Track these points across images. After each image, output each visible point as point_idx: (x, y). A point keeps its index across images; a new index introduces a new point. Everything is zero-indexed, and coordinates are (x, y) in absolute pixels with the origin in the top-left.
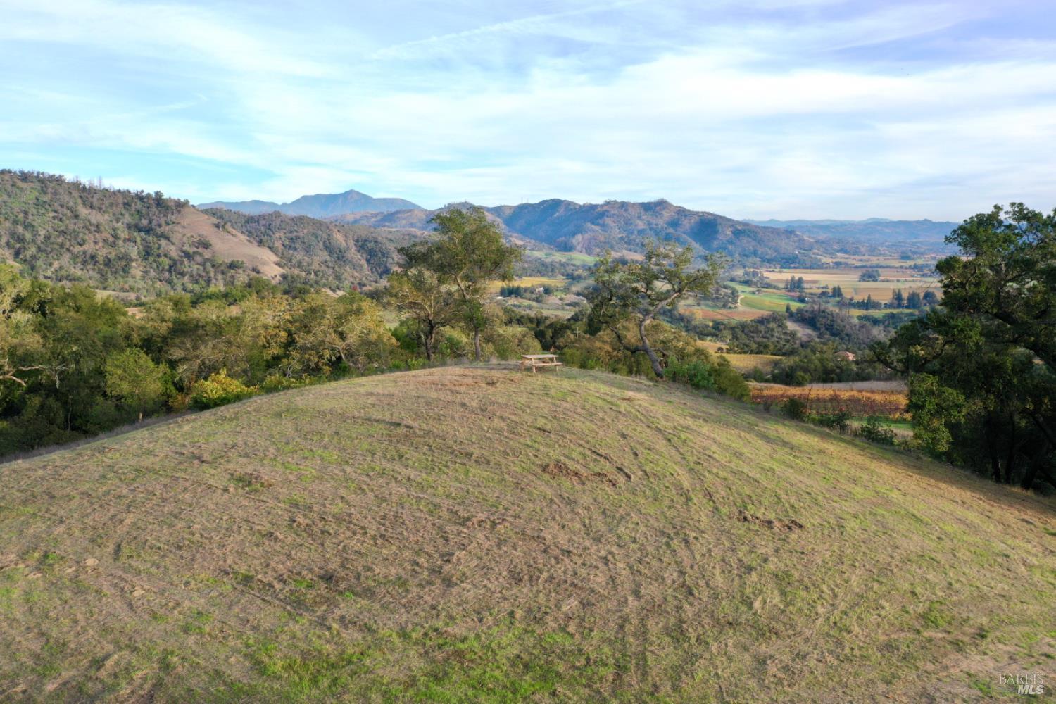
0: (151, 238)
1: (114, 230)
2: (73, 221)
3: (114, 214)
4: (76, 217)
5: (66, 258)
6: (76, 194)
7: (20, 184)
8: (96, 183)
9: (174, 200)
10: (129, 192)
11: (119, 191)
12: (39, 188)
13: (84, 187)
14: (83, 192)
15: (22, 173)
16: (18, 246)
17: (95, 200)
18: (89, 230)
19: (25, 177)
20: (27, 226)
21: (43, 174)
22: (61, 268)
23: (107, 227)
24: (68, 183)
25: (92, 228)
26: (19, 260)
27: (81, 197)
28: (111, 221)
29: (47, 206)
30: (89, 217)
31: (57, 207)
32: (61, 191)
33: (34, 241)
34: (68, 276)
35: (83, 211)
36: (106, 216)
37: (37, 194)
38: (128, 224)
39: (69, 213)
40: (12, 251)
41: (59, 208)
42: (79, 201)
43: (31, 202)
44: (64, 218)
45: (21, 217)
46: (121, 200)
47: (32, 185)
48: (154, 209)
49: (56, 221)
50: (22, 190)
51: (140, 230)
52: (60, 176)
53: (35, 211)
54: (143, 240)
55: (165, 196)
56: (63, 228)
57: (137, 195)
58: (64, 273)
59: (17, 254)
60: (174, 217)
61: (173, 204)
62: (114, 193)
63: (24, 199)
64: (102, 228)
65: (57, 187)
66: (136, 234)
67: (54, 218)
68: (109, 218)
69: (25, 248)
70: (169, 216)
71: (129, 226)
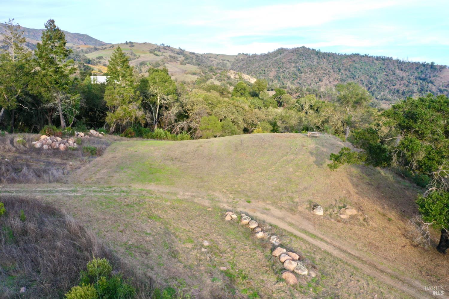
0: (424, 83)
1: (409, 79)
2: (392, 76)
3: (411, 73)
4: (394, 74)
5: (387, 91)
6: (396, 65)
7: (375, 61)
8: (405, 60)
9: (439, 66)
10: (419, 63)
11: (415, 63)
12: (382, 63)
13: (400, 62)
14: (399, 63)
15: (377, 57)
16: (370, 86)
17: (404, 66)
18: (398, 79)
19: (378, 58)
20: (375, 78)
21: (385, 57)
22: (384, 95)
23: (406, 78)
24: (394, 60)
25: (400, 79)
26: (369, 91)
27: (398, 66)
28: (409, 76)
29: (383, 70)
30: (400, 74)
31: (387, 70)
32: (390, 64)
33: (376, 84)
34: (386, 98)
35: (398, 72)
36: (407, 74)
37: (381, 65)
38: (416, 77)
39: (391, 73)
40: (367, 88)
41: (388, 70)
42: (397, 67)
43: (378, 69)
44: (389, 75)
45: (373, 74)
46: (415, 66)
47: (379, 61)
48: (429, 70)
49: (386, 76)
50: (375, 64)
51: (421, 79)
52: (391, 57)
53: (378, 72)
54: (421, 83)
55: (436, 64)
56: (388, 79)
57: (422, 64)
58: (384, 97)
59: (369, 89)
60: (438, 73)
61: (438, 67)
62: (412, 63)
63: (375, 67)
64: (404, 79)
65: (389, 62)
66: (418, 81)
67: (385, 75)
68: (408, 75)
69: (372, 87)
70: (435, 73)
71: (416, 78)
